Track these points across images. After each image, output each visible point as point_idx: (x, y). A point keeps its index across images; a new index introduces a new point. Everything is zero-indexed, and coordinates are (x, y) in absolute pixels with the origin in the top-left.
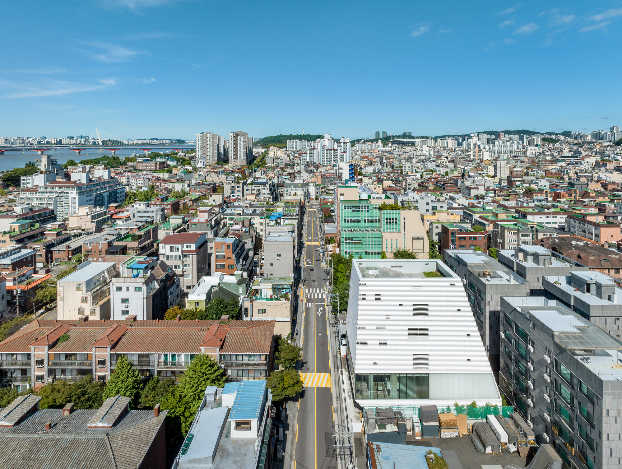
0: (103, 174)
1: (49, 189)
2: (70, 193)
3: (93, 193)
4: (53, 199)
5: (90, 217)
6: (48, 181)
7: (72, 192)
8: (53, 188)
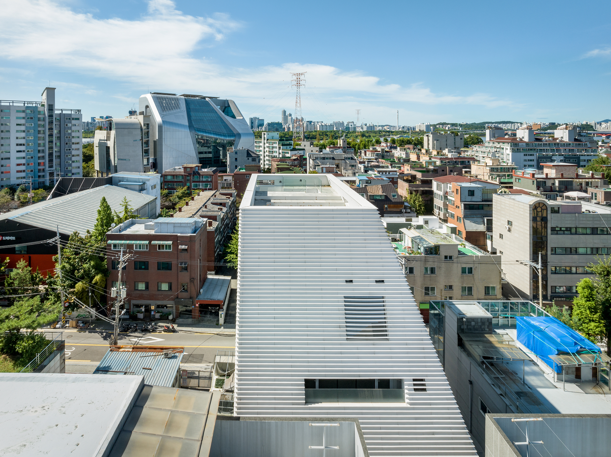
0: (563, 135)
1: (491, 144)
2: (504, 149)
3: (535, 154)
4: (492, 153)
5: (489, 168)
6: (494, 137)
7: (507, 147)
8: (493, 143)
